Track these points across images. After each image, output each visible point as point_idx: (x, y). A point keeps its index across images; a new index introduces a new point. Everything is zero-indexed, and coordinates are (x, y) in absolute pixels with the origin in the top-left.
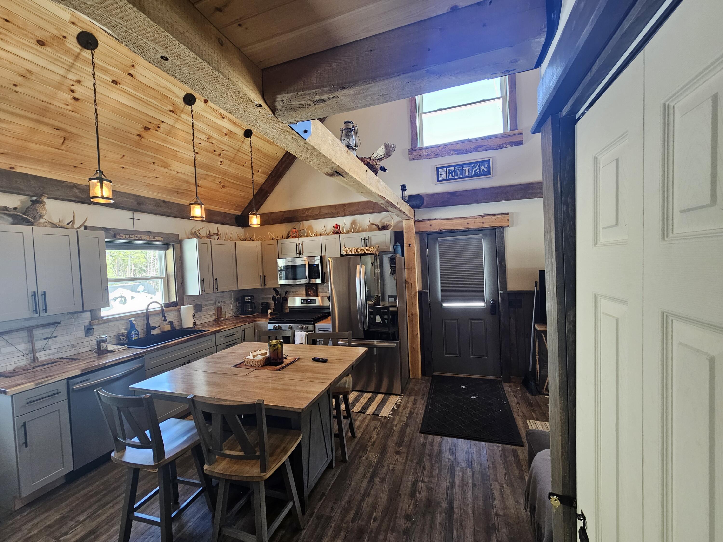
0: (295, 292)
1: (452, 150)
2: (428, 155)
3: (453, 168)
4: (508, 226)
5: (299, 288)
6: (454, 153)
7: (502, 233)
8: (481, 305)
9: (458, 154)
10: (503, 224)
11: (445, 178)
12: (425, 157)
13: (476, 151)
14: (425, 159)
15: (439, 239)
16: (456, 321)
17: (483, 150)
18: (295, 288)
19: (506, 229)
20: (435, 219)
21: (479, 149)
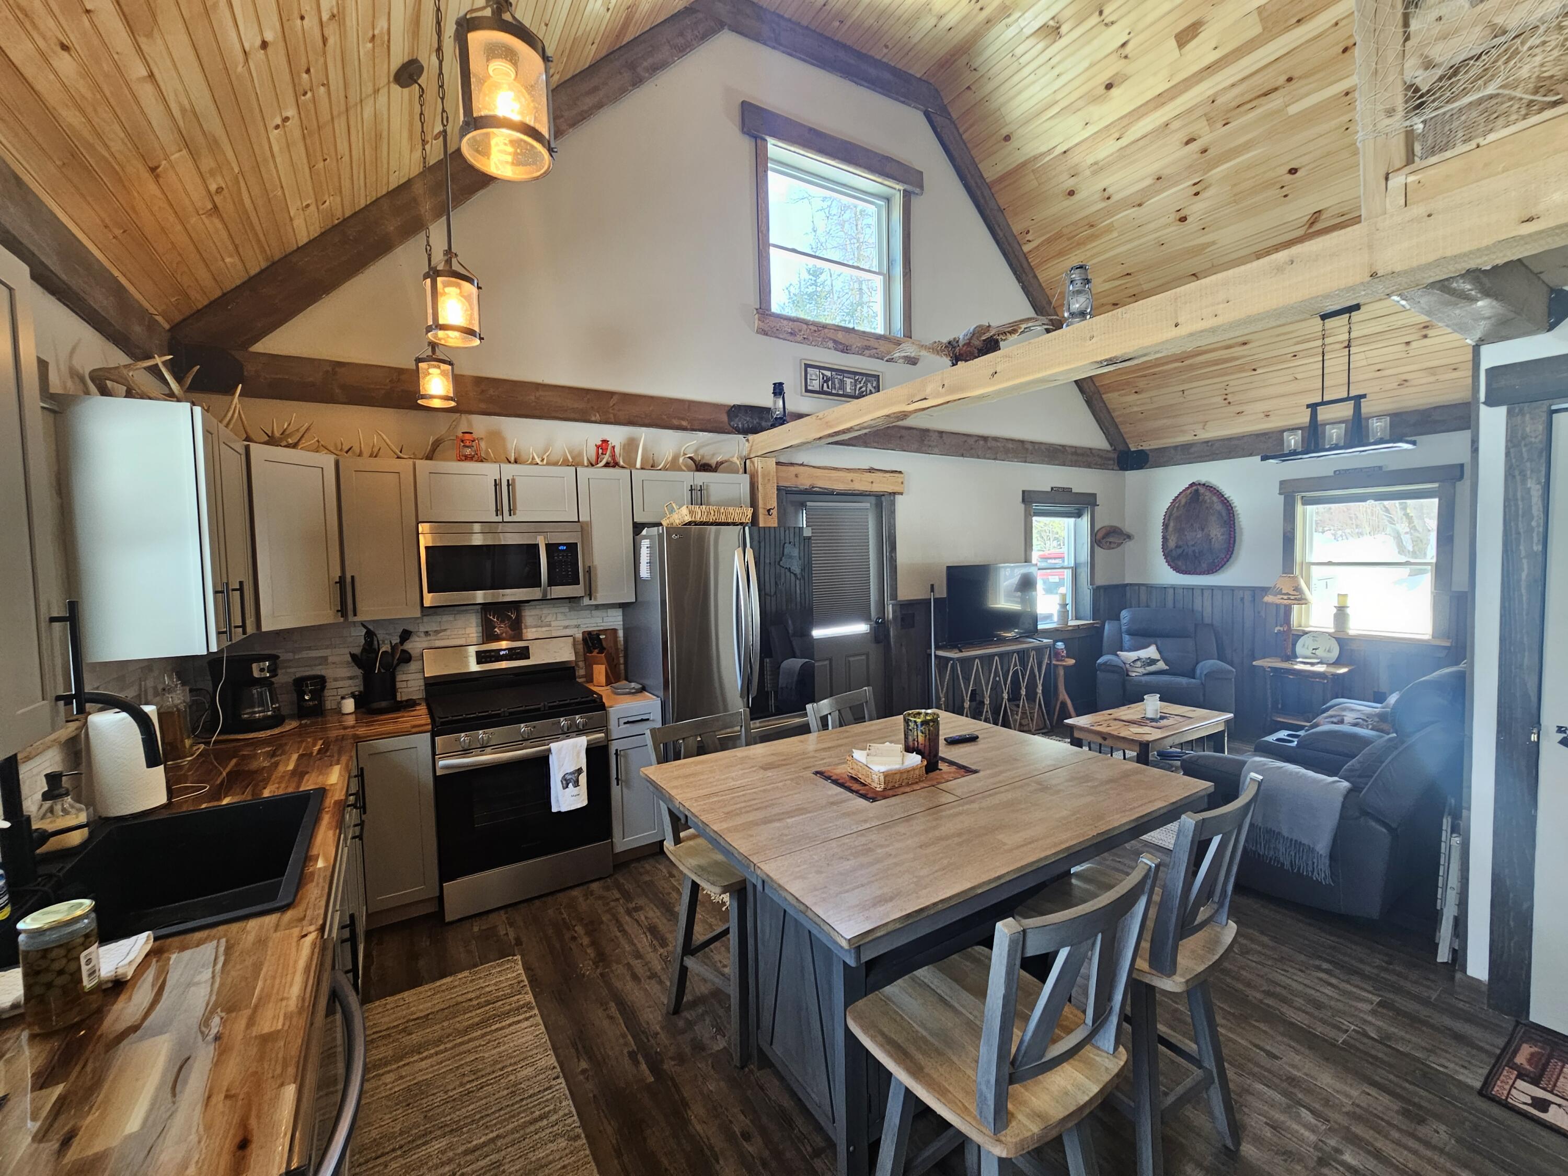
0: (437, 632)
1: (831, 339)
2: (791, 333)
3: (828, 373)
4: (902, 494)
5: (451, 618)
6: (831, 344)
7: (893, 503)
8: (860, 628)
9: (836, 349)
10: (896, 489)
11: (817, 388)
12: (785, 336)
13: (861, 354)
14: (784, 339)
15: (808, 504)
16: (827, 662)
17: (870, 356)
18: (438, 618)
19: (898, 498)
20: (802, 465)
21: (867, 352)
